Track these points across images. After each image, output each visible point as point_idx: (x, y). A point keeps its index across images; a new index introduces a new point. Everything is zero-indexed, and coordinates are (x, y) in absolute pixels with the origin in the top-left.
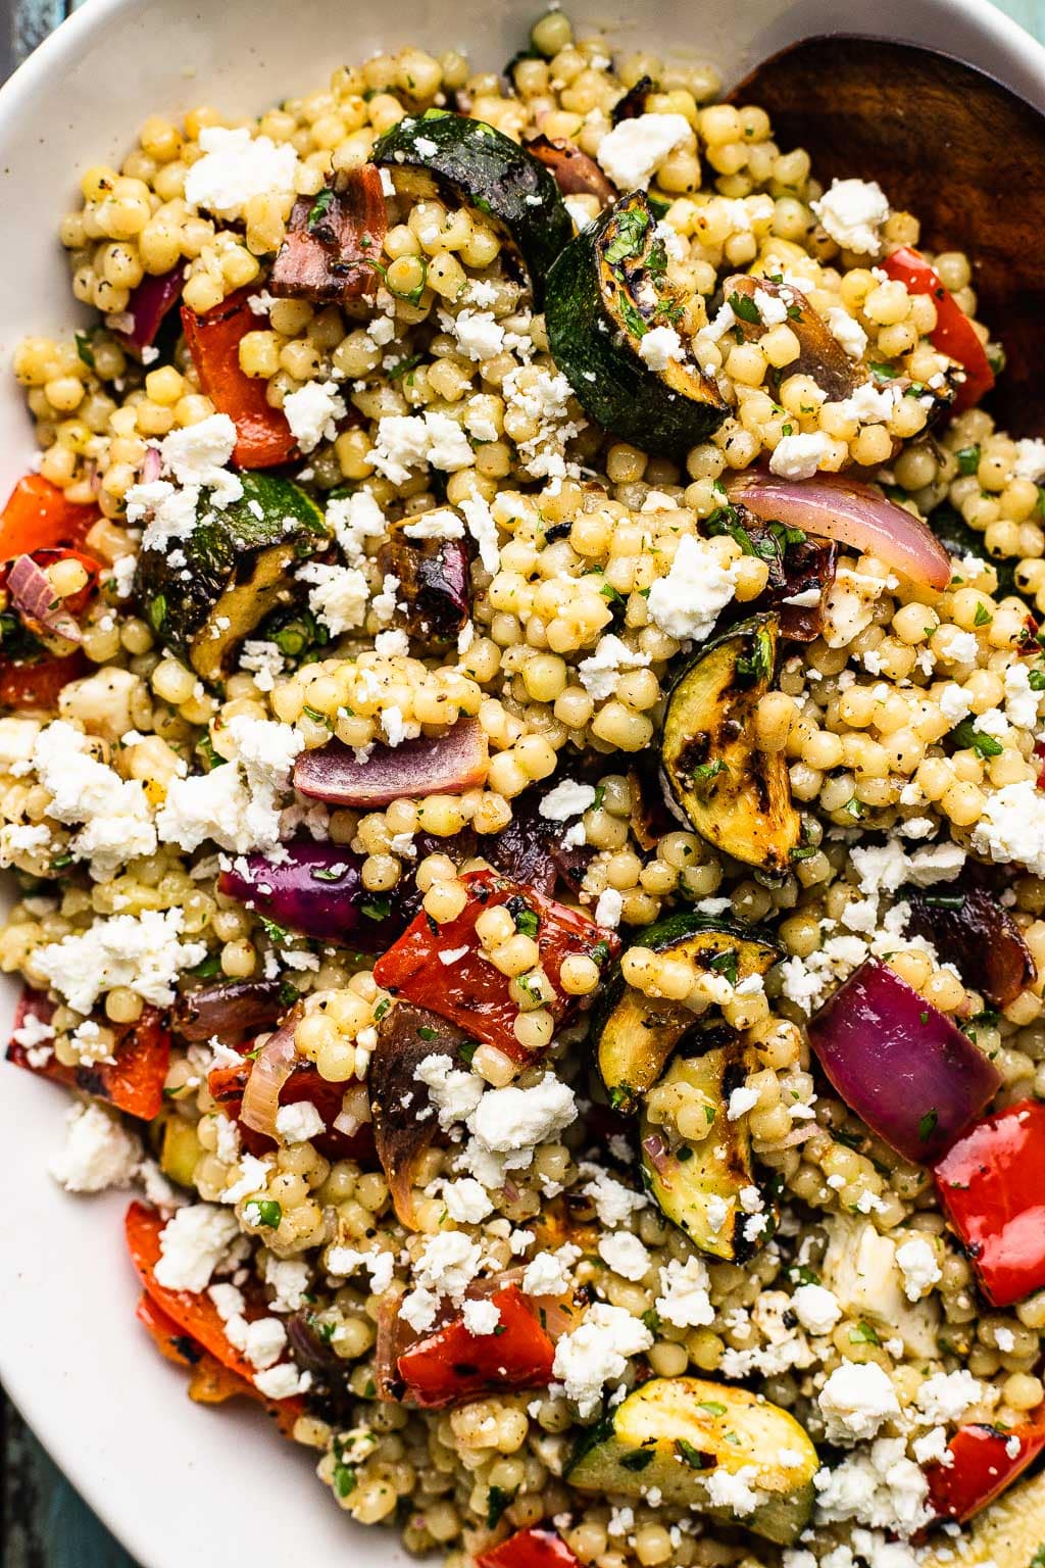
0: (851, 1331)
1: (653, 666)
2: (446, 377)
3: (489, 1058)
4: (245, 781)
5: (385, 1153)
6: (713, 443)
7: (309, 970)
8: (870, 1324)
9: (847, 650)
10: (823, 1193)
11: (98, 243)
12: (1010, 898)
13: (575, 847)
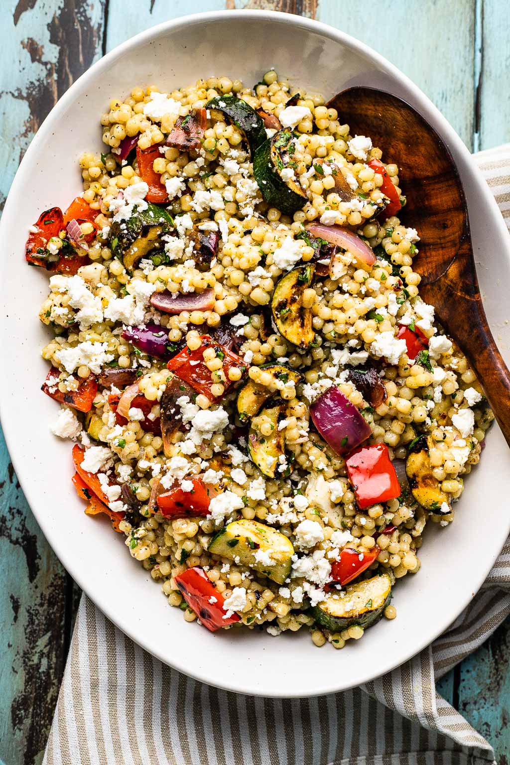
0: (312, 511)
1: (272, 278)
2: (219, 179)
3: (202, 399)
4: (135, 302)
5: (163, 429)
6: (303, 211)
7: (147, 367)
8: (319, 510)
9: (337, 281)
10: (307, 462)
11: (112, 124)
12: (383, 373)
13: (240, 335)
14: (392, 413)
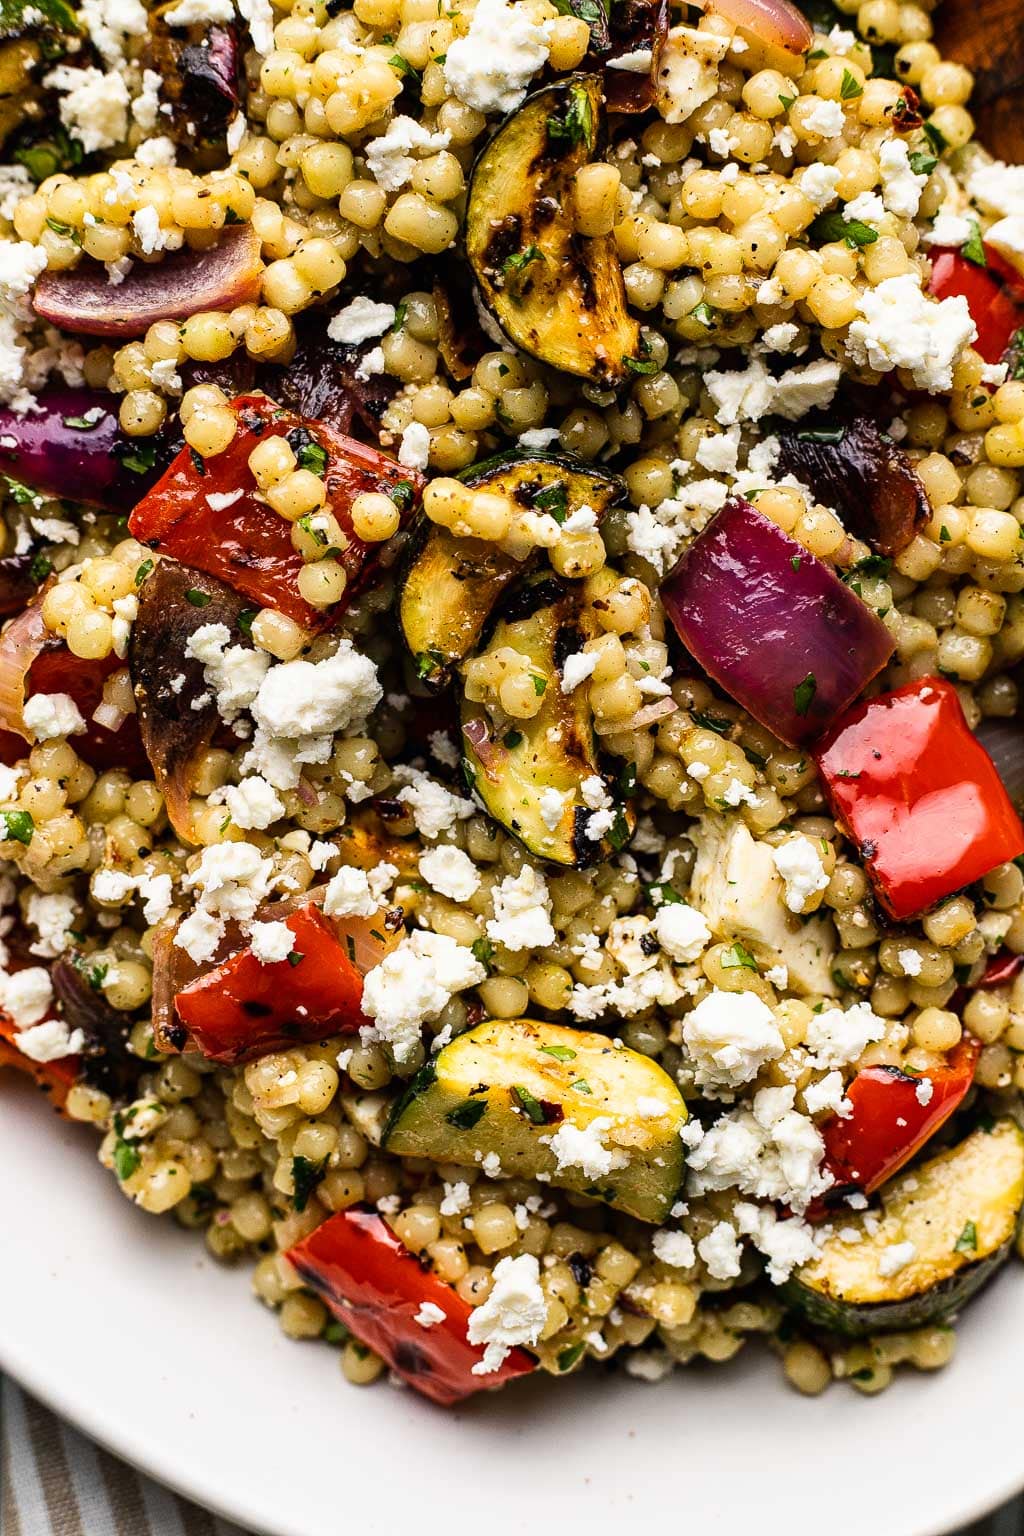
0: (726, 956)
1: (453, 148)
3: (271, 626)
5: (157, 755)
7: (66, 543)
8: (747, 945)
9: (688, 126)
10: (684, 787)
12: (899, 430)
13: (373, 376)
14: (954, 564)
